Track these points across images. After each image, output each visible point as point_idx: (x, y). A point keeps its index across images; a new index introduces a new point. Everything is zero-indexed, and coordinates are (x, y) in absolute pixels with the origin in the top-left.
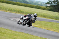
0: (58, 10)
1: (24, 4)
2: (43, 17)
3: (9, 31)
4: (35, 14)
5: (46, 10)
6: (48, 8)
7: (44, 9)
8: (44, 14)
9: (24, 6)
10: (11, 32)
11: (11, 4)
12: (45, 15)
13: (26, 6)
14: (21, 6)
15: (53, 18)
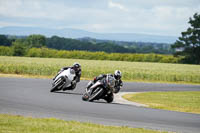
2: (171, 81)
10: (96, 129)
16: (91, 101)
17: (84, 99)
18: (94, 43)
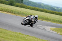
1: (51, 11)
3: (34, 39)
4: (36, 16)
9: (51, 13)
11: (38, 11)
13: (53, 13)
14: (49, 13)
16: (24, 25)
17: (22, 24)
18: (43, 5)
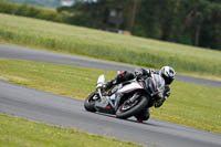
0: (100, 22)
5: (58, 21)
6: (66, 13)
7: (51, 18)
8: (52, 38)
12: (53, 41)
15: (84, 51)
